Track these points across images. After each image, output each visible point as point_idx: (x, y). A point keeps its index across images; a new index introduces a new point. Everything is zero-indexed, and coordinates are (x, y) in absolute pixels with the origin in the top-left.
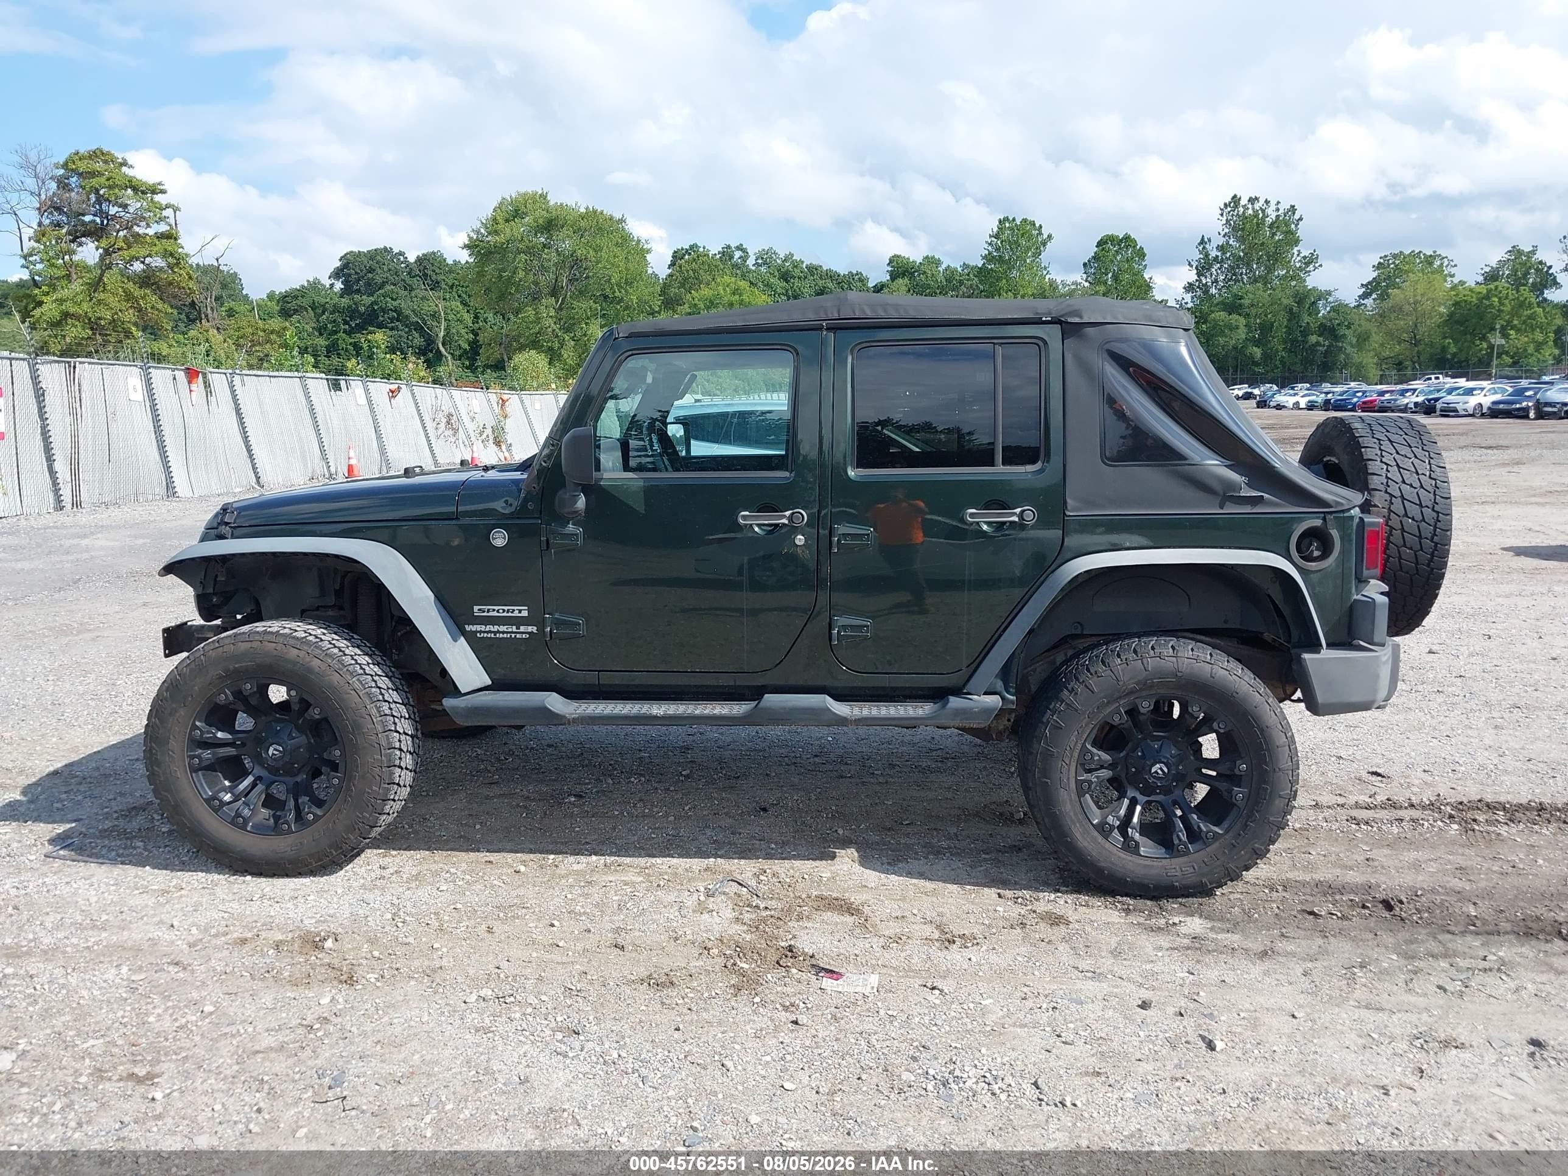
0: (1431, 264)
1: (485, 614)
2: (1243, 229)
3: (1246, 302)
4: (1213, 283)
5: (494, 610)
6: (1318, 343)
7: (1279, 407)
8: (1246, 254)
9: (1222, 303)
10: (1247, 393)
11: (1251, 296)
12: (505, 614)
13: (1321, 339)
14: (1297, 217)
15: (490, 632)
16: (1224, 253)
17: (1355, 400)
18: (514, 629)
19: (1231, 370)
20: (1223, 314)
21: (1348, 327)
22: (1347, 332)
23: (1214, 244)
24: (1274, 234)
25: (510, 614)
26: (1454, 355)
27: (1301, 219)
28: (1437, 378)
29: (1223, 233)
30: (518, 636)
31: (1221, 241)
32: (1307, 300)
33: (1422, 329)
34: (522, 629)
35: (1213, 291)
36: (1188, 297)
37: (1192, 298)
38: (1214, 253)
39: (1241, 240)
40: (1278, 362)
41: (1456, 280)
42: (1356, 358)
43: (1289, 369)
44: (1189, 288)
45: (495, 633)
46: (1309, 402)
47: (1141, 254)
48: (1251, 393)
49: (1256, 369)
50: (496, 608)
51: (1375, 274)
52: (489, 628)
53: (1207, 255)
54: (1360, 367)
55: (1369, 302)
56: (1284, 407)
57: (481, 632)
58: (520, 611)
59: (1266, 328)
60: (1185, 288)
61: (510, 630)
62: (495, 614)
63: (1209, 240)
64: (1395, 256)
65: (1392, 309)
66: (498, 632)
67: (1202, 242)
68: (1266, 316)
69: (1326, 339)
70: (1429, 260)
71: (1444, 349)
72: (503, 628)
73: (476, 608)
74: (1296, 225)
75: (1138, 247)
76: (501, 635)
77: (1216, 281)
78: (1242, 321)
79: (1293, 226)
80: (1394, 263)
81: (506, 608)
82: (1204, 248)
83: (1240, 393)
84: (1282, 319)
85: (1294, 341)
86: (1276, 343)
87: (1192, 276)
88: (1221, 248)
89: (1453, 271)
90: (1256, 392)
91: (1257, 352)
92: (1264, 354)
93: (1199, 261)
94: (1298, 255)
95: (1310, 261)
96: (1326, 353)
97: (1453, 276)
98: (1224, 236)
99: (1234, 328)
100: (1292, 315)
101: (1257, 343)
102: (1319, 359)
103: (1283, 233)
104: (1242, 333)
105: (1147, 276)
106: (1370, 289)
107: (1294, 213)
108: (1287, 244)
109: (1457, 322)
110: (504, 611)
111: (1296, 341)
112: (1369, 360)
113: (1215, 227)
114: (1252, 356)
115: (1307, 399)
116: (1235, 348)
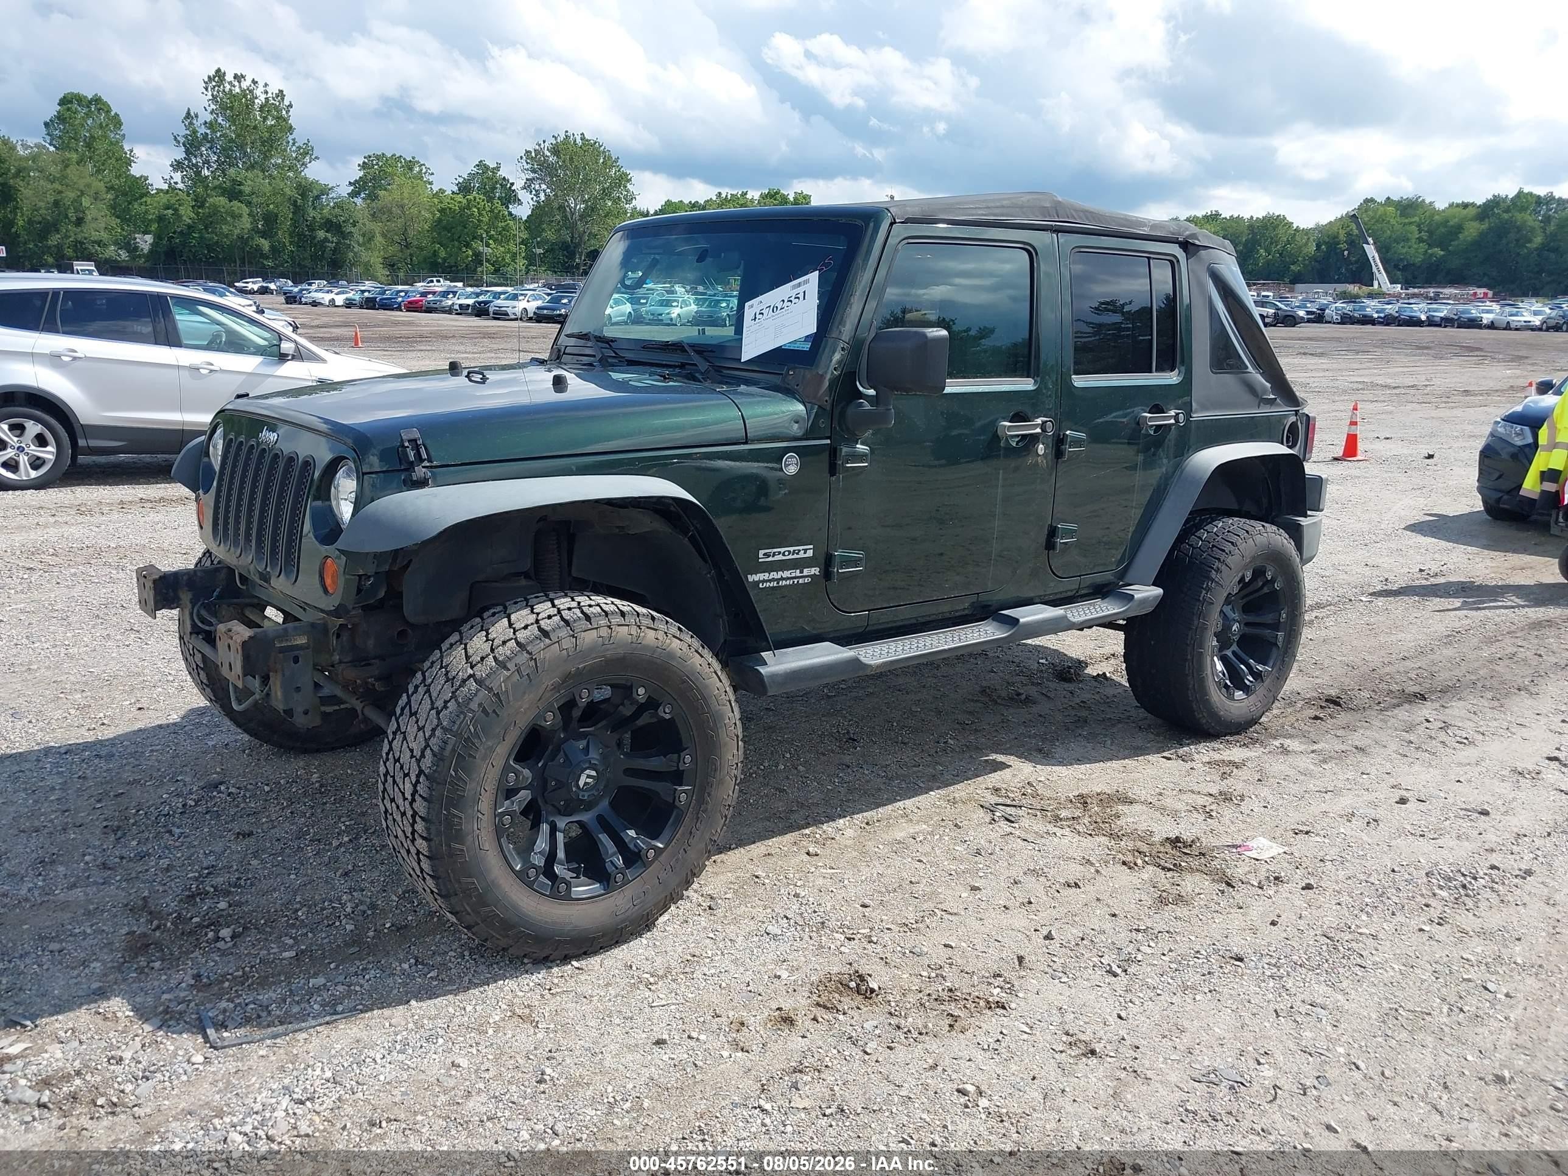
0: (411, 169)
1: (770, 559)
2: (231, 108)
3: (247, 189)
4: (204, 163)
5: (779, 553)
6: (326, 240)
7: (315, 304)
8: (238, 136)
9: (219, 187)
10: (262, 287)
11: (250, 182)
12: (791, 557)
13: (329, 235)
14: (287, 103)
15: (773, 580)
16: (214, 132)
17: (400, 299)
18: (798, 573)
19: (238, 263)
20: (222, 200)
21: (354, 225)
22: (353, 229)
23: (201, 120)
24: (265, 119)
25: (795, 556)
26: (444, 260)
27: (291, 106)
28: (438, 281)
29: (210, 109)
30: (801, 581)
31: (209, 118)
32: (309, 193)
33: (411, 233)
34: (806, 572)
35: (206, 172)
36: (177, 176)
37: (183, 178)
38: (203, 130)
39: (232, 120)
40: (286, 257)
41: (435, 189)
42: (365, 256)
43: (299, 264)
44: (177, 166)
45: (778, 580)
46: (347, 299)
47: (117, 122)
48: (267, 288)
49: (266, 263)
50: (782, 550)
51: (361, 174)
52: (774, 575)
53: (195, 132)
54: (367, 266)
55: (359, 201)
56: (320, 304)
57: (764, 581)
58: (805, 551)
59: (271, 219)
60: (172, 165)
61: (793, 575)
62: (780, 557)
63: (197, 116)
64: (378, 157)
65: (381, 210)
66: (782, 579)
67: (188, 115)
68: (268, 205)
69: (334, 235)
70: (410, 165)
71: (435, 253)
72: (786, 574)
73: (761, 553)
74: (287, 112)
75: (113, 113)
76: (784, 583)
77: (207, 162)
78: (245, 210)
79: (284, 112)
80: (377, 164)
81: (791, 549)
82: (191, 123)
83: (256, 287)
84: (286, 213)
85: (301, 235)
86: (283, 235)
87: (180, 154)
88: (210, 125)
89: (431, 178)
90: (272, 286)
91: (265, 244)
92: (273, 248)
93: (186, 136)
94: (294, 144)
95: (306, 152)
96: (335, 251)
97: (431, 183)
98: (211, 113)
99: (236, 217)
100: (297, 209)
101: (264, 235)
102: (328, 254)
103: (274, 118)
104: (246, 223)
105: (127, 148)
106: (359, 187)
107: (283, 99)
108: (281, 130)
109: (445, 228)
110: (789, 552)
111: (303, 236)
112: (375, 259)
113: (202, 104)
114: (258, 248)
115: (344, 296)
116: (240, 238)
